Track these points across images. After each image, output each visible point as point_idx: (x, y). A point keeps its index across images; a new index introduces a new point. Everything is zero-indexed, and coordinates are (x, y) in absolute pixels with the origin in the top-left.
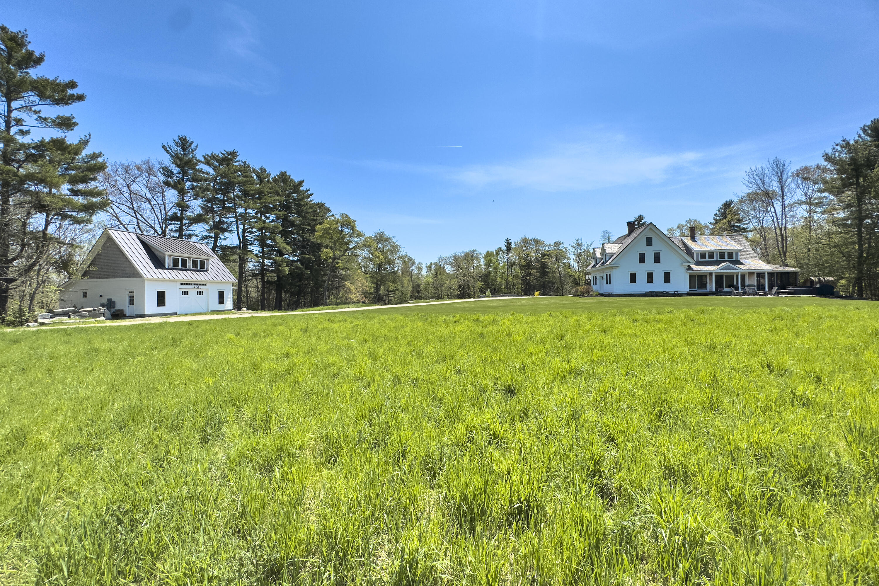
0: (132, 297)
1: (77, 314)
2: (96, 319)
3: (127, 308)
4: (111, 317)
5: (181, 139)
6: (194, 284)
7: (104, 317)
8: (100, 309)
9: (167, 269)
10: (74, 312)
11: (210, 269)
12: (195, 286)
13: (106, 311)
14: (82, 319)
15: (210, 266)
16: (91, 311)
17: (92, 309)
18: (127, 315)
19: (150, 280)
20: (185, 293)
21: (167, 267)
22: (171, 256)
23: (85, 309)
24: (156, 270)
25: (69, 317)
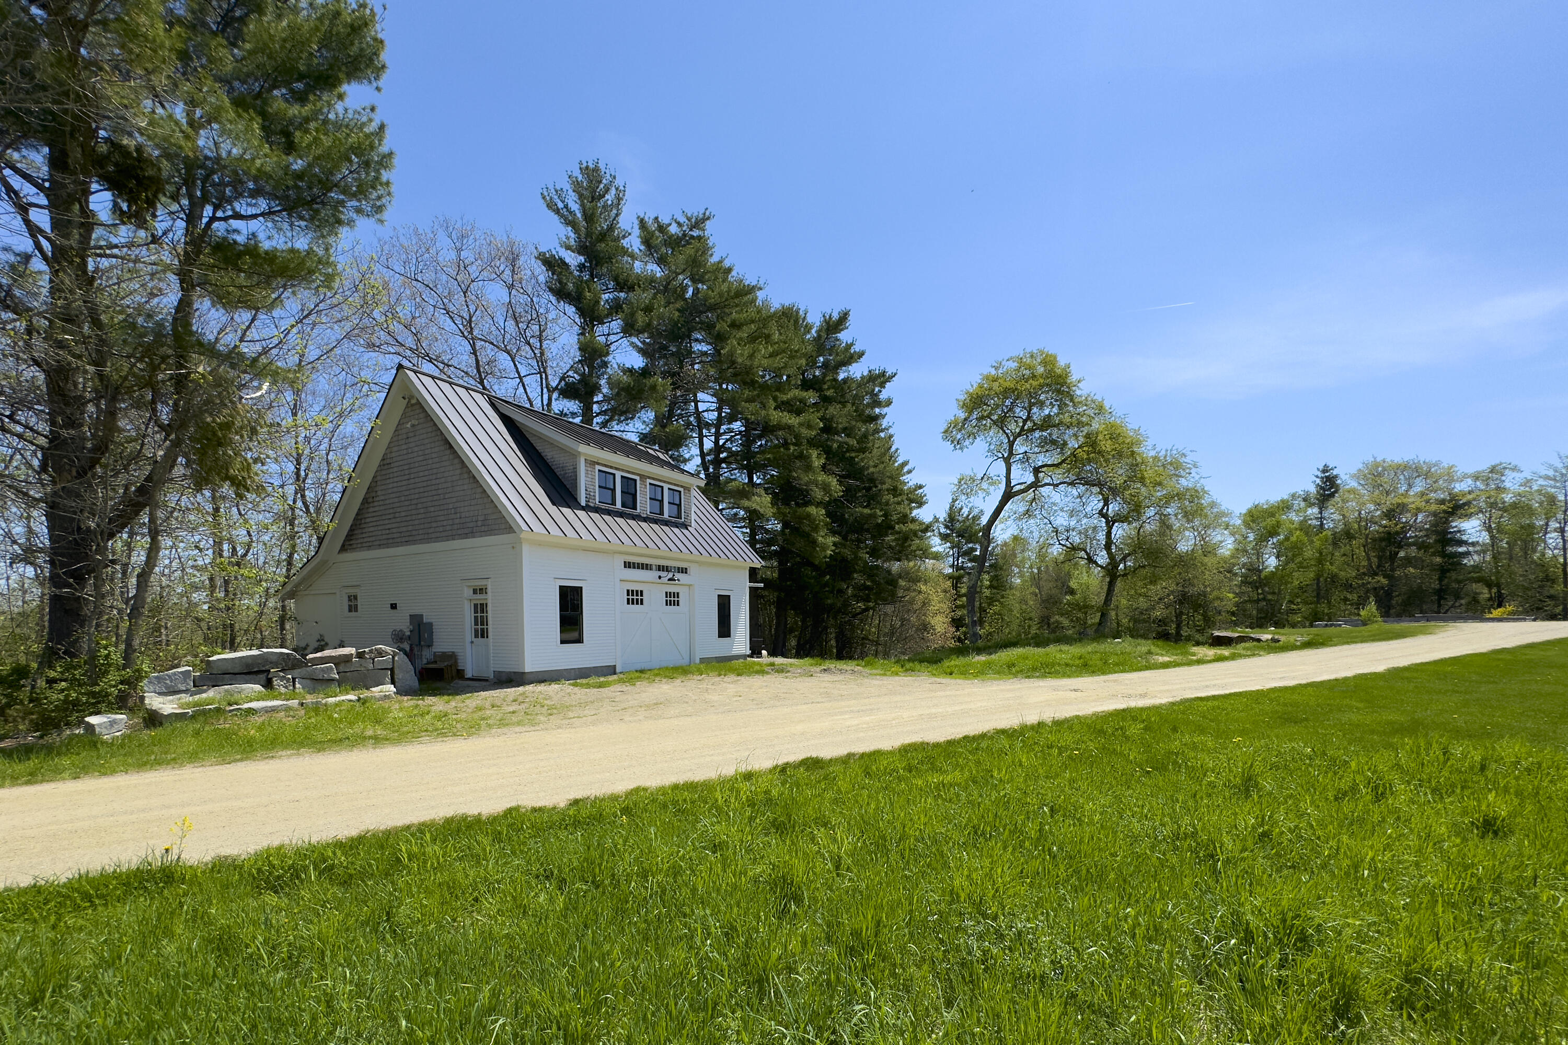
0: (481, 609)
1: (297, 672)
2: (365, 694)
3: (468, 646)
4: (414, 682)
5: (585, 170)
6: (660, 568)
7: (393, 682)
8: (380, 653)
9: (583, 508)
10: (288, 664)
11: (693, 516)
12: (663, 574)
13: (400, 658)
14: (312, 691)
15: (694, 508)
16: (347, 659)
17: (352, 651)
18: (469, 674)
19: (540, 544)
20: (635, 597)
21: (583, 503)
22: (593, 463)
23: (327, 653)
24: (553, 509)
25: (268, 684)
